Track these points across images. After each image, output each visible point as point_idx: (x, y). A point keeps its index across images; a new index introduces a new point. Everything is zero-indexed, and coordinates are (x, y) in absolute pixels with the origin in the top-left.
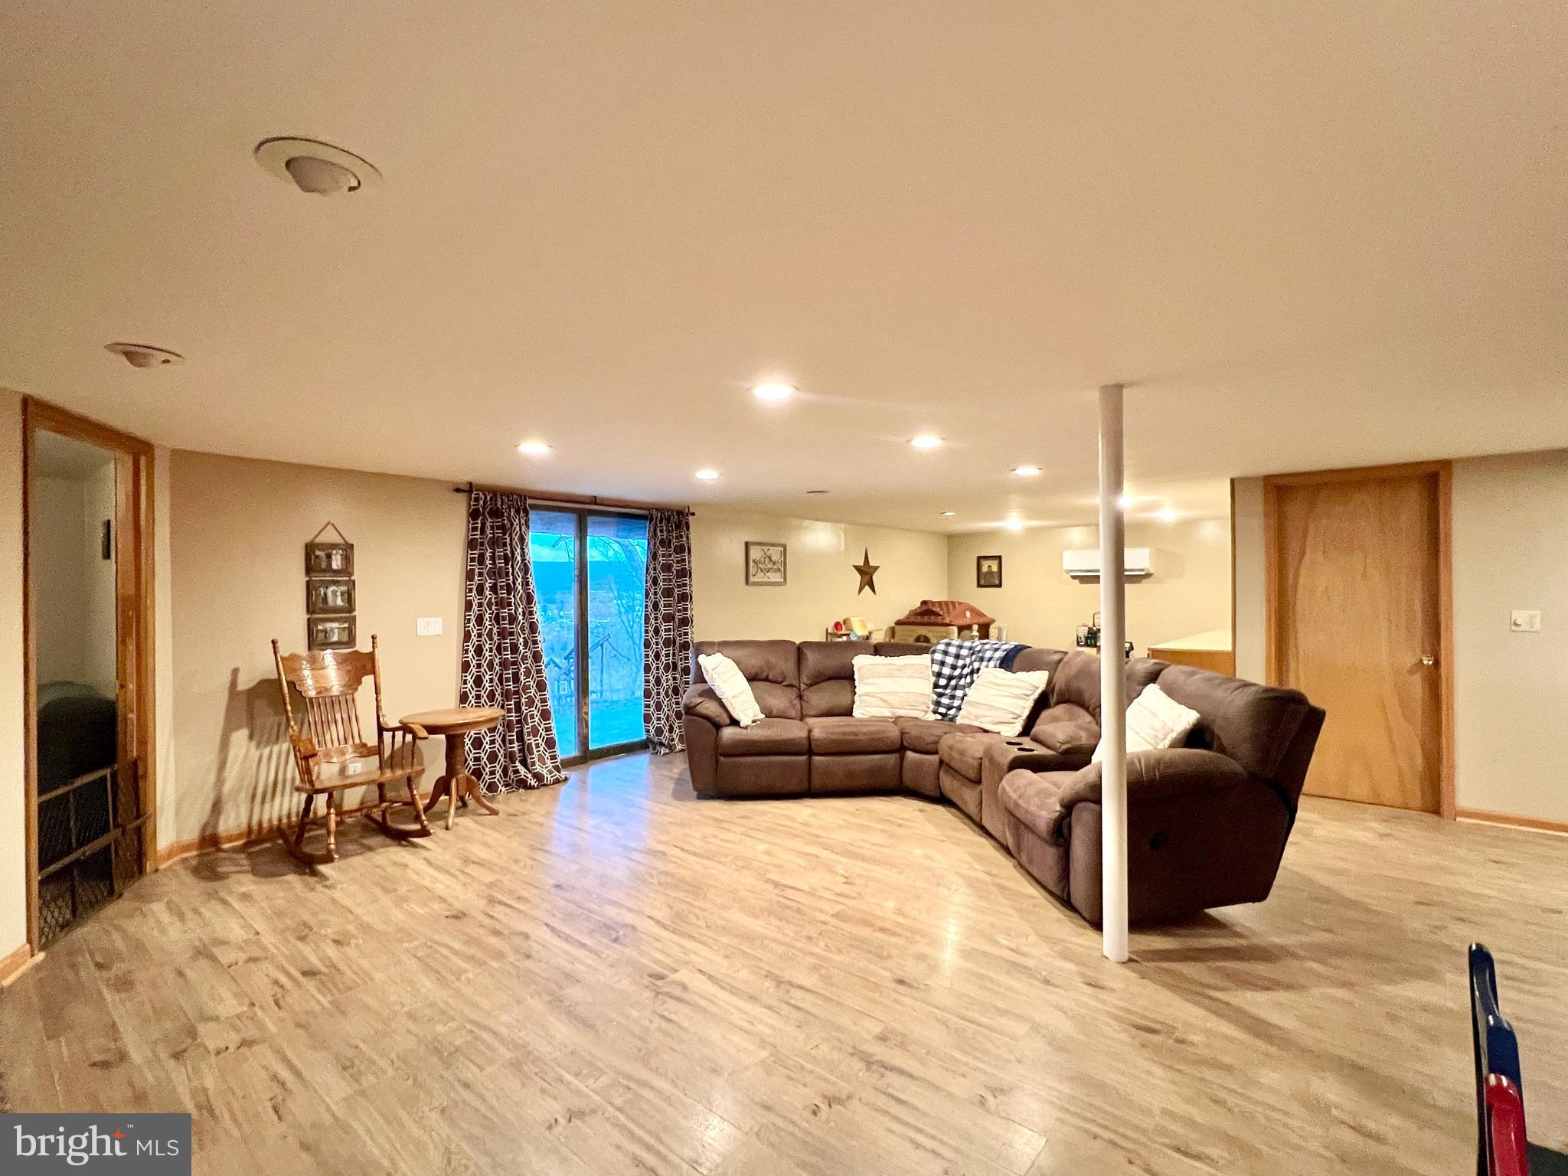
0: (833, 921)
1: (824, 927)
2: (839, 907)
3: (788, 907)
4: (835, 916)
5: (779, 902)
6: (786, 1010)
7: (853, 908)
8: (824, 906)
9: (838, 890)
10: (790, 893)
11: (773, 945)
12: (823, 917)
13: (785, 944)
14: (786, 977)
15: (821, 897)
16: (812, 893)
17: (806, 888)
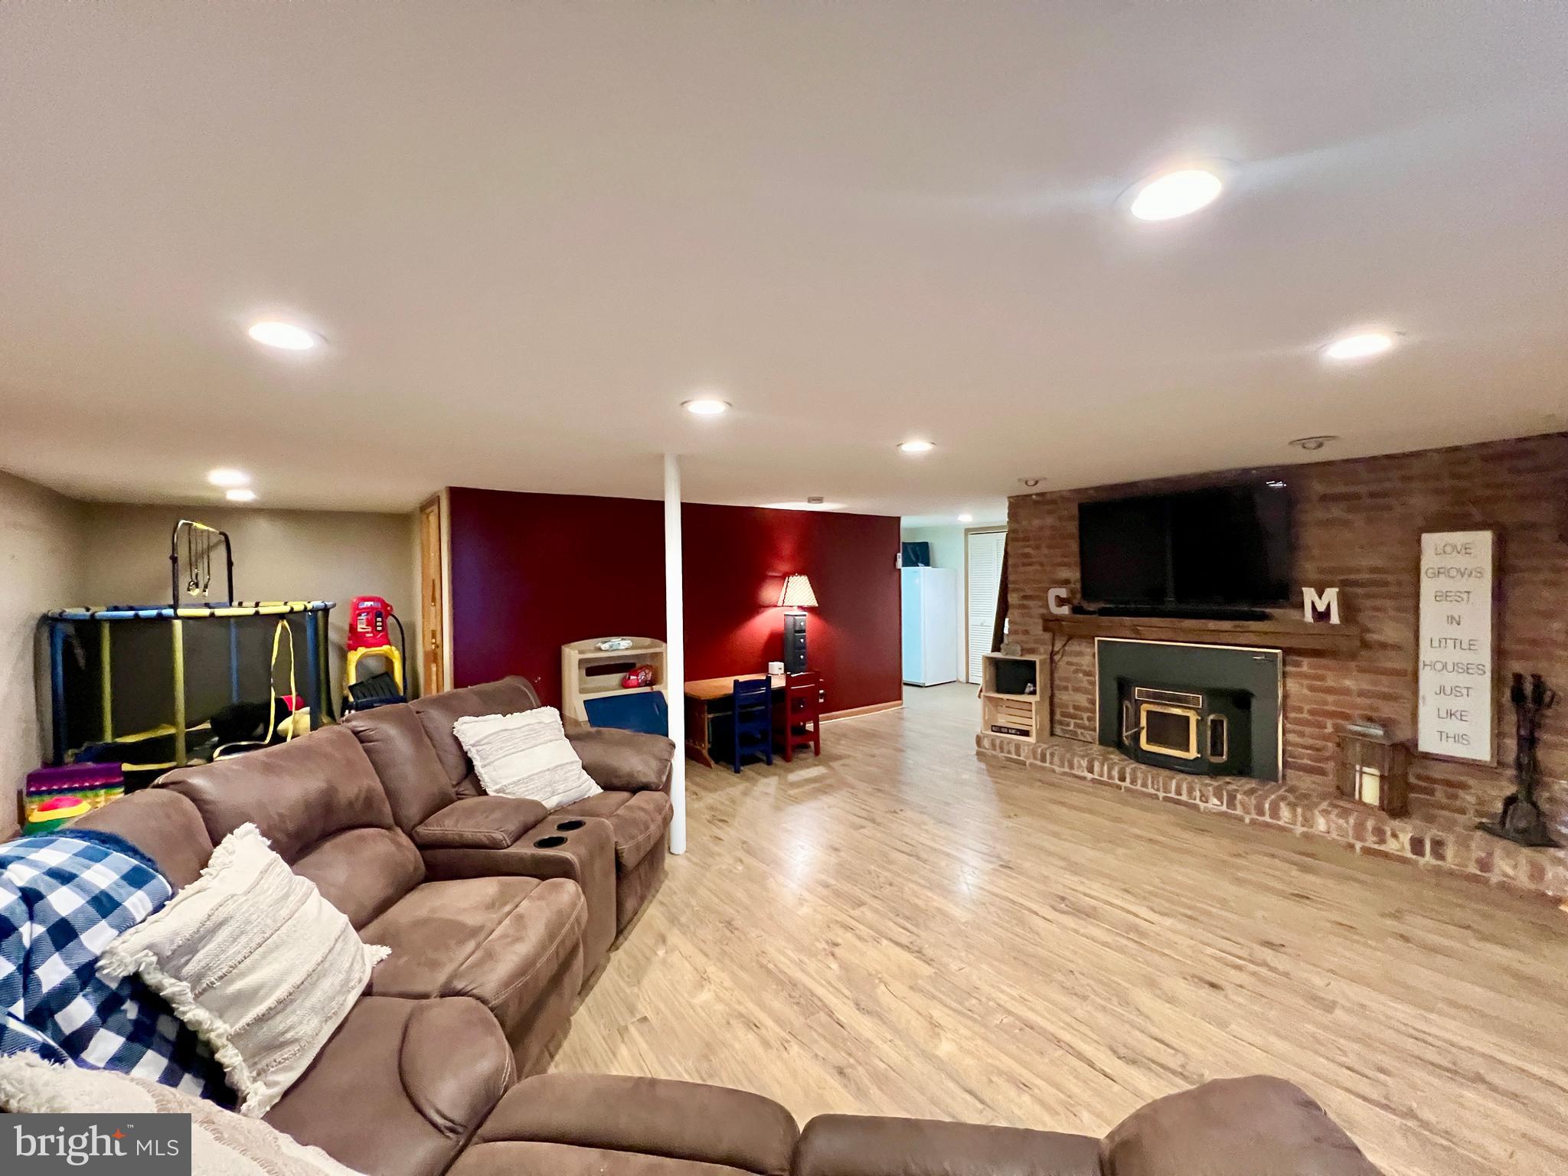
0: (865, 897)
1: (877, 893)
2: (856, 913)
3: (907, 918)
4: (861, 904)
5: (917, 925)
6: (913, 842)
7: (841, 910)
8: (869, 915)
9: (849, 935)
10: (904, 938)
11: (922, 882)
12: (876, 903)
13: (912, 881)
14: (913, 859)
15: (871, 928)
16: (880, 934)
17: (885, 942)
